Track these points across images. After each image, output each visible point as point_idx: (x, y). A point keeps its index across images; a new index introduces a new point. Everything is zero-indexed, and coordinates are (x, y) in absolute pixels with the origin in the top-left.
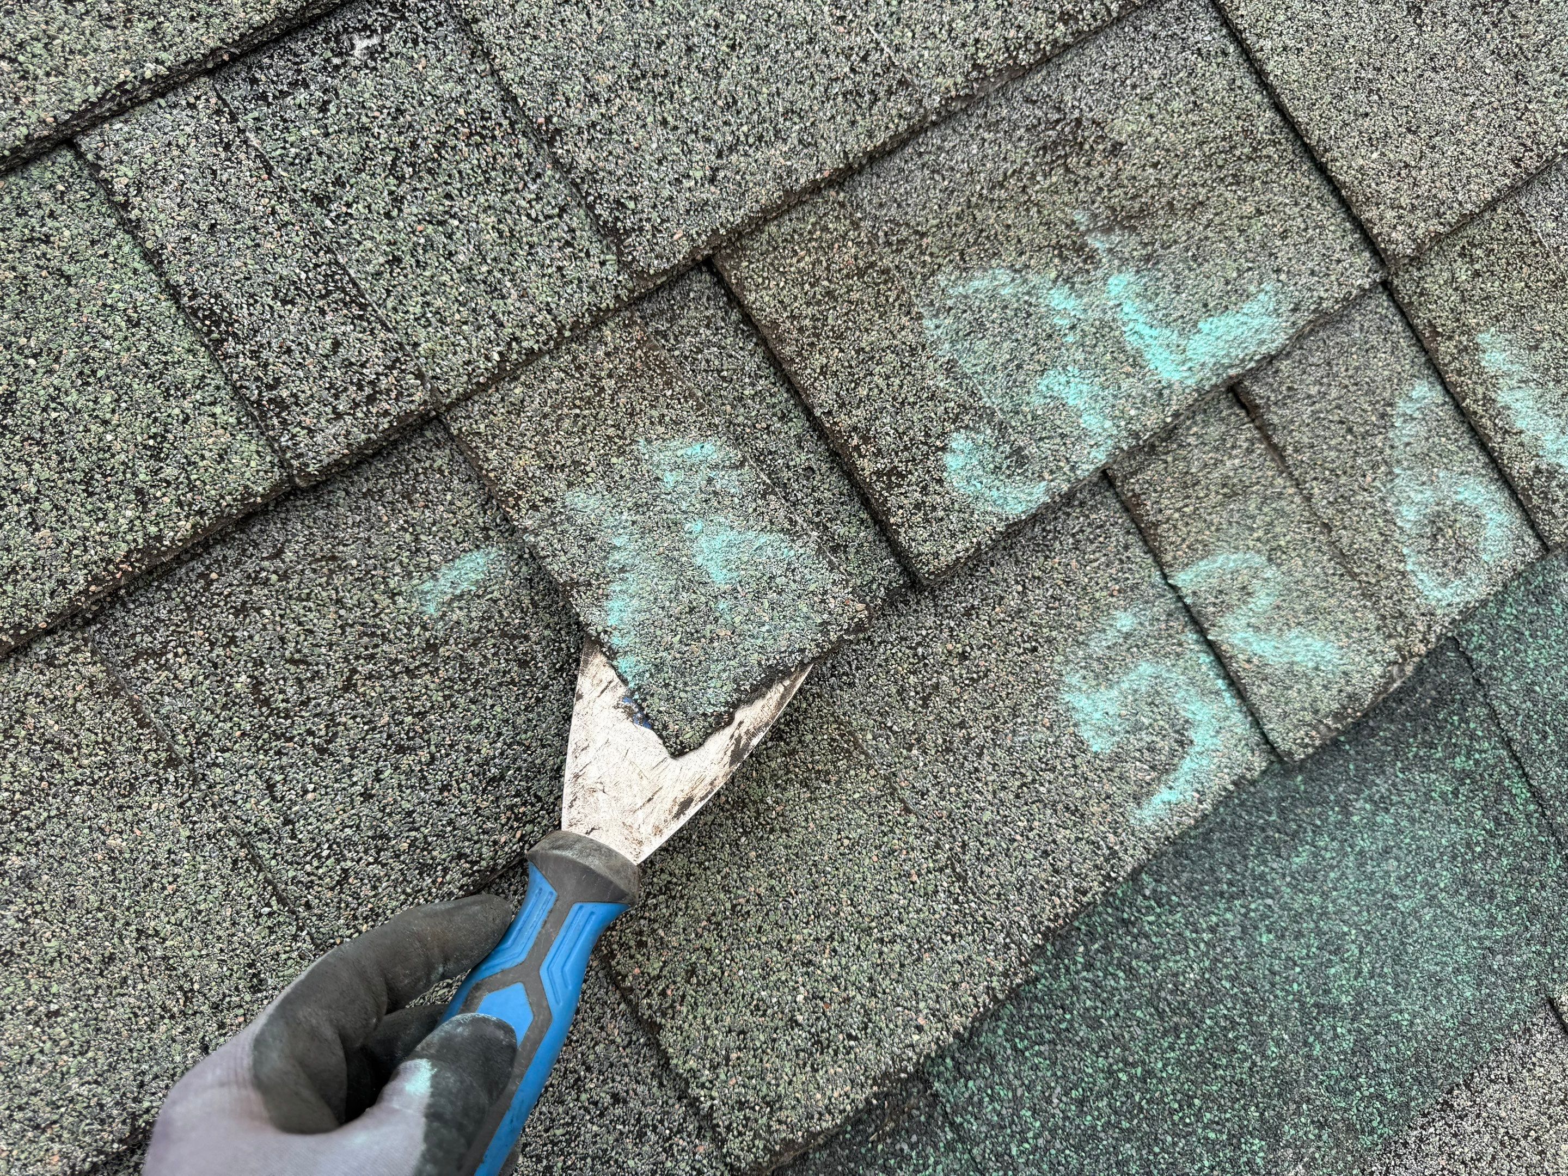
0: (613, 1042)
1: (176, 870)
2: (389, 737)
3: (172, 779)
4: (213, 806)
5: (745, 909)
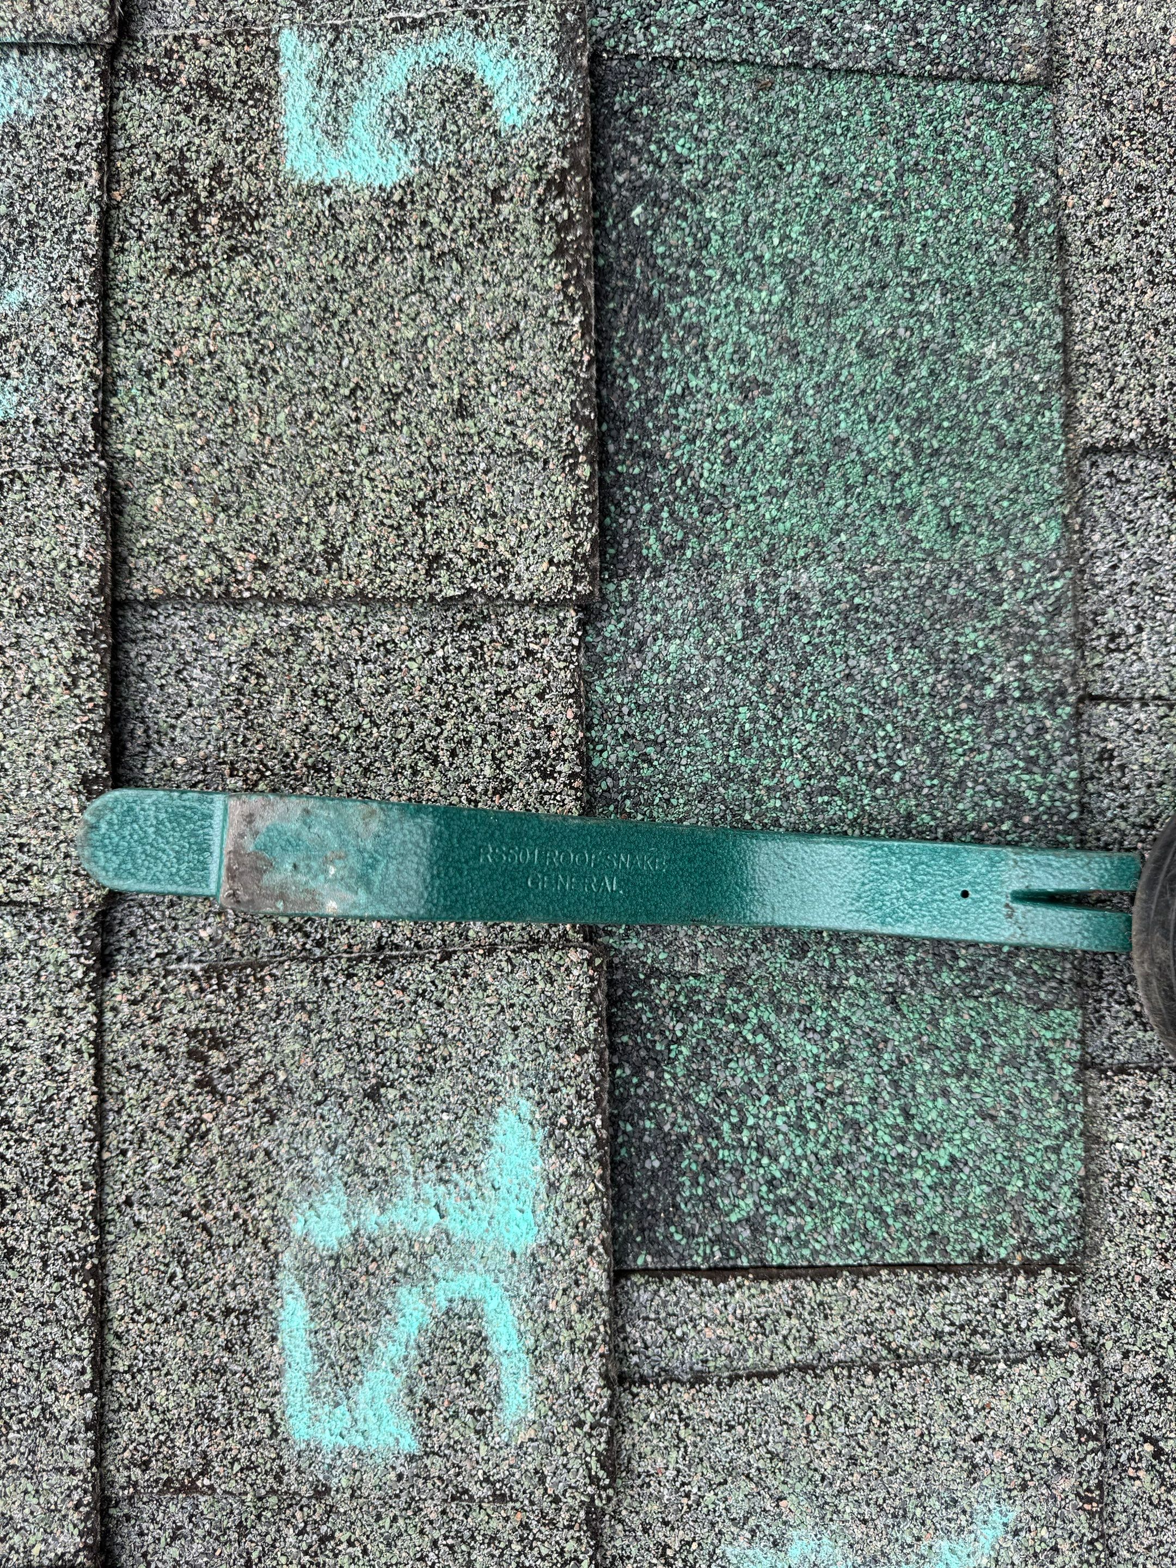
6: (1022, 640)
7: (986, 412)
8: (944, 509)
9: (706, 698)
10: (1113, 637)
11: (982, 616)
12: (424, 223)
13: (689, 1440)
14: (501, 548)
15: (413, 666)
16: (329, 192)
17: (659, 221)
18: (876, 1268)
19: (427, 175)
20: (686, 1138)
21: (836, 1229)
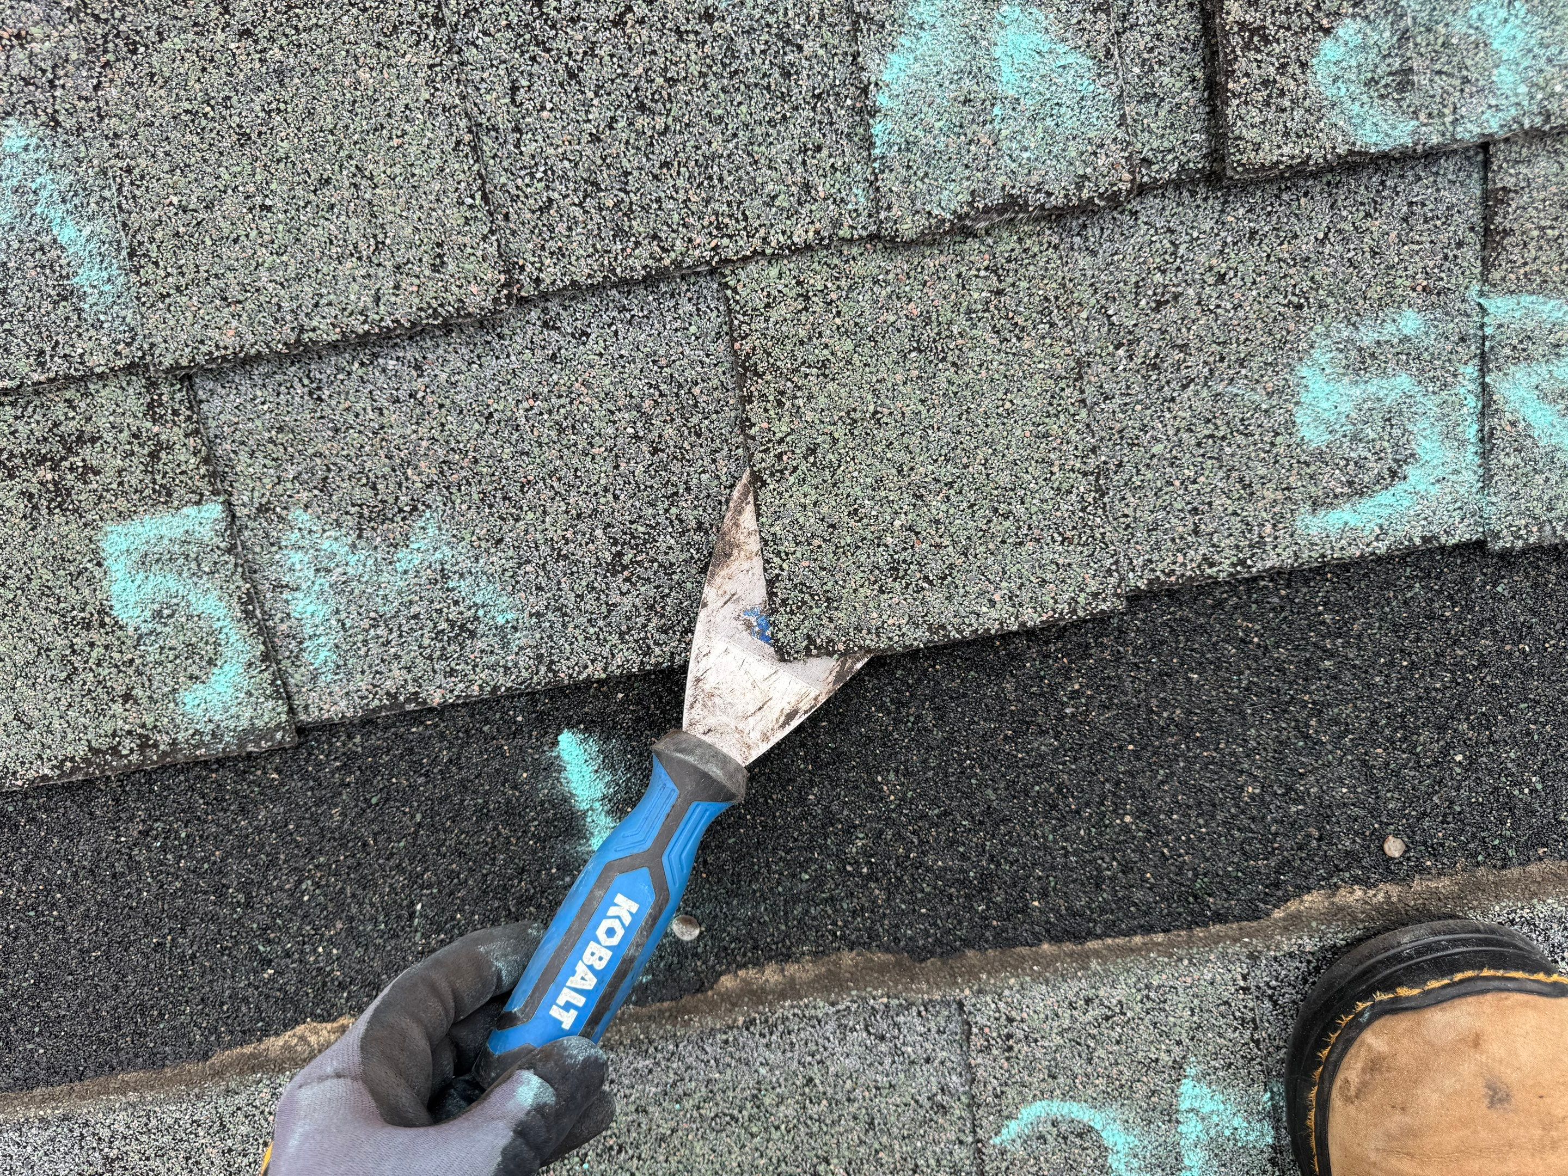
0: (718, 477)
1: (407, 127)
2: (636, 89)
3: (431, 38)
4: (458, 81)
5: (885, 420)
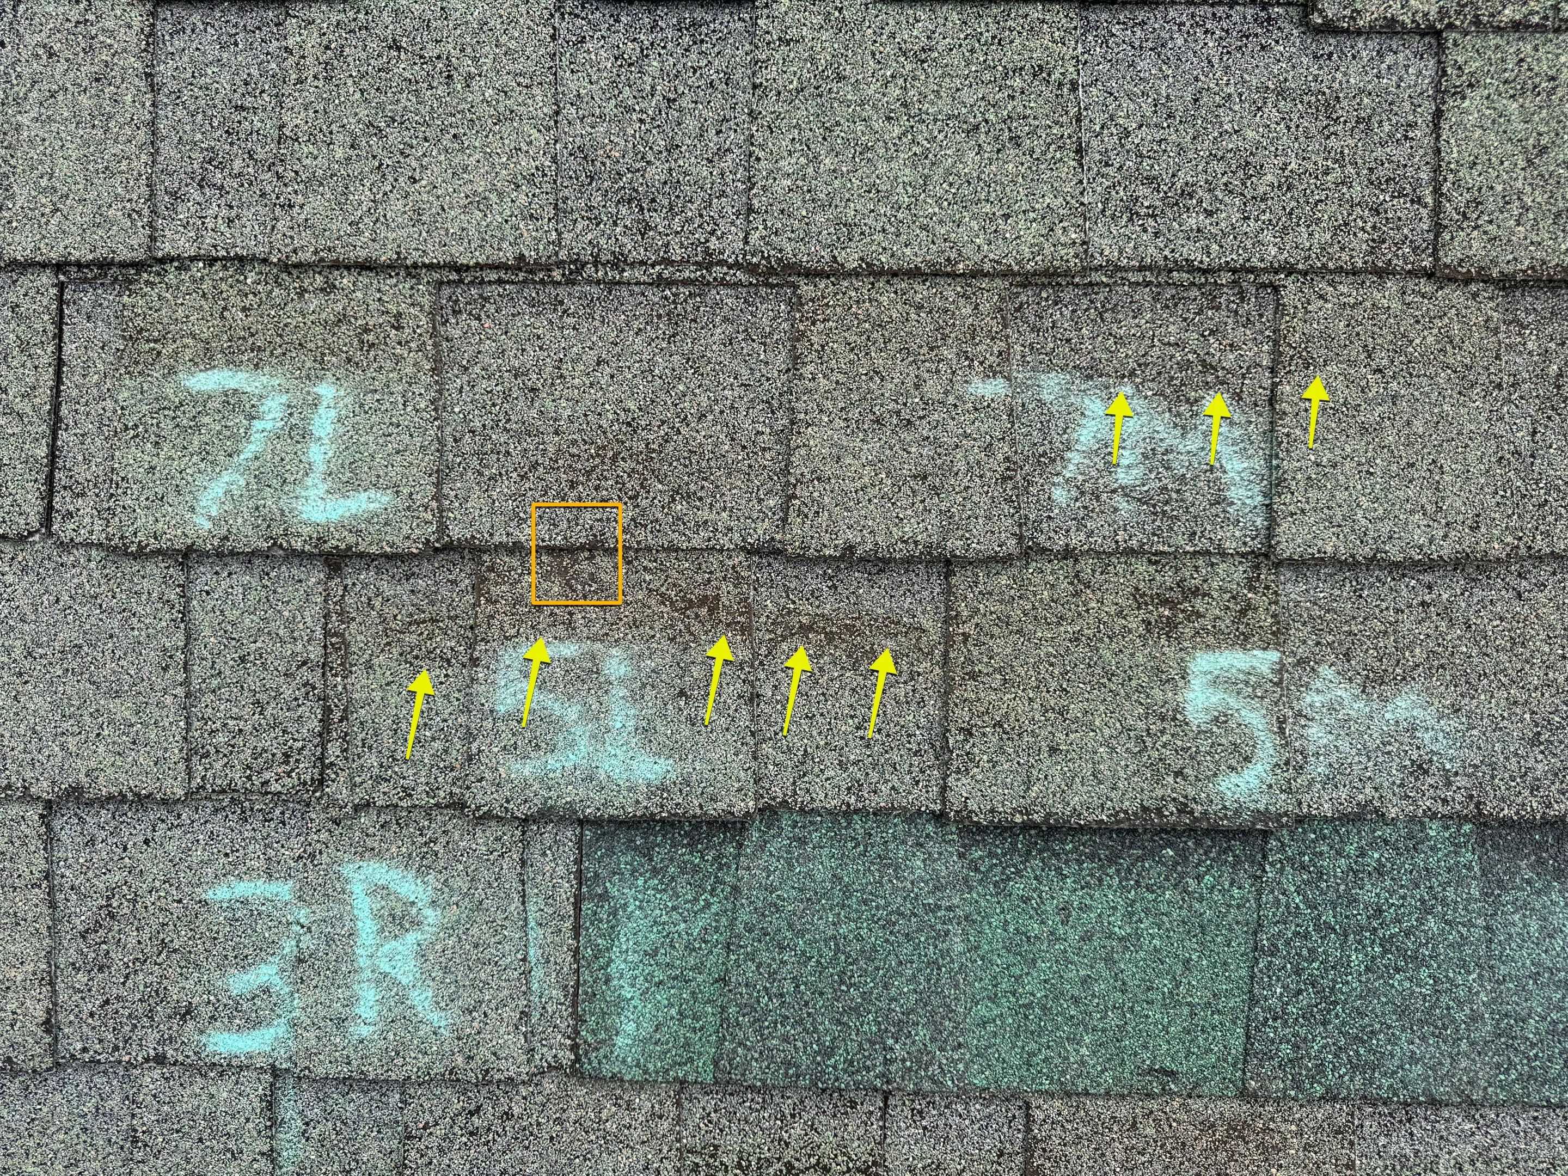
6: (919, 1061)
7: (1049, 1047)
8: (994, 1020)
9: (890, 881)
10: (920, 1112)
11: (933, 1040)
12: (1163, 732)
13: (492, 857)
14: (975, 770)
15: (911, 718)
16: (1183, 678)
17: (1164, 864)
18: (577, 961)
19: (1191, 734)
20: (651, 860)
21: (600, 941)
